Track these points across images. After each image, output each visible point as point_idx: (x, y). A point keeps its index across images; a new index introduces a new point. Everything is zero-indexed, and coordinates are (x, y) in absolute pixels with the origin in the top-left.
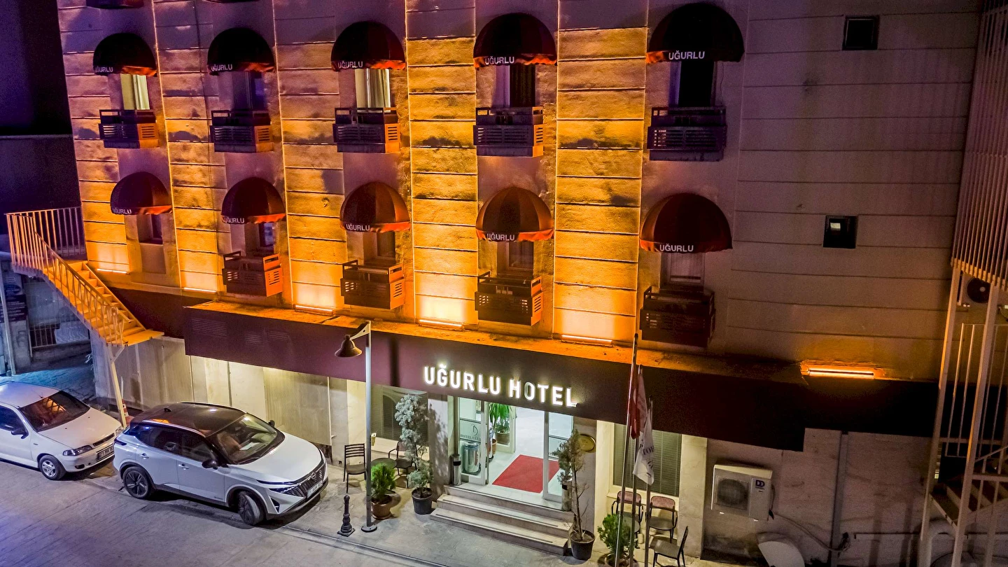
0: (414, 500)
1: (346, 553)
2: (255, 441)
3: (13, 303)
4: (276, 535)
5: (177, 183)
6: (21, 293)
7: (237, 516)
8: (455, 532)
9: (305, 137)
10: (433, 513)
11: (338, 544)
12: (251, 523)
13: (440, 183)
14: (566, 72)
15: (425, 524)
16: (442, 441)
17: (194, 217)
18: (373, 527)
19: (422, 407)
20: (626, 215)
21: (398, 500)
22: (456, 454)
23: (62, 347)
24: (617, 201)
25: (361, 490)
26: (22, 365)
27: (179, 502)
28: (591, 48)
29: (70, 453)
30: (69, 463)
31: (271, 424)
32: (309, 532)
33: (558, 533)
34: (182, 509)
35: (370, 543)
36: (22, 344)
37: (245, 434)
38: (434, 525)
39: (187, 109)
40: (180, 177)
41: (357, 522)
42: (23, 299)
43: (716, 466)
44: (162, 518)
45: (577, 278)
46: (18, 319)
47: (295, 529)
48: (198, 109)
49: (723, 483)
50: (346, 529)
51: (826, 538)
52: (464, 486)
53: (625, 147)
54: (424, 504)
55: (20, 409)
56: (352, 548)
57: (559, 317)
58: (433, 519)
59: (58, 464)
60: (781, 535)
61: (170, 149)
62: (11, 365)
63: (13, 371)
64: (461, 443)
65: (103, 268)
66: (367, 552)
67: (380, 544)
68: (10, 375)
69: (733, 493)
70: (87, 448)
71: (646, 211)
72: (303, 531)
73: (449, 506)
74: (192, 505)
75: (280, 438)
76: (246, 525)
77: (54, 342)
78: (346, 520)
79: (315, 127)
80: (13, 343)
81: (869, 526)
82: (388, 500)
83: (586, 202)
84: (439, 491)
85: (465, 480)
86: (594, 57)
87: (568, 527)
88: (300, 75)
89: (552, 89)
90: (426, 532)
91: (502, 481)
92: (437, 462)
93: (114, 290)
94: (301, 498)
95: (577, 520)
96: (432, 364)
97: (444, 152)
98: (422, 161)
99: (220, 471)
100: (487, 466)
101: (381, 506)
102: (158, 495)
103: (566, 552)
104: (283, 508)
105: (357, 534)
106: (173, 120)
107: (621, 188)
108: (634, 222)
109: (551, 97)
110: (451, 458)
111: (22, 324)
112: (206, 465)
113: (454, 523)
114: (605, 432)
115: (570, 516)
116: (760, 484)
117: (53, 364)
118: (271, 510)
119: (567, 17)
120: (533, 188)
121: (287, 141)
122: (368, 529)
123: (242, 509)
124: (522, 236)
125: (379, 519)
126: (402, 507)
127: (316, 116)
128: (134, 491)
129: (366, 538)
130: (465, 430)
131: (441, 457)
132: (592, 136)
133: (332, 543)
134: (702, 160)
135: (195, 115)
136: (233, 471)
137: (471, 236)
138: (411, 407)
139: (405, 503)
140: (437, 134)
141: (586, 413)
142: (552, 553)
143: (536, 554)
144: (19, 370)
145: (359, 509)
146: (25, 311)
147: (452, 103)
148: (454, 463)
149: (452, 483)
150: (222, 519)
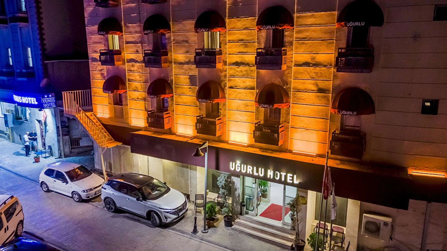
0: (225, 220)
1: (195, 242)
2: (158, 190)
3: (64, 129)
4: (166, 231)
5: (129, 80)
6: (67, 125)
7: (150, 222)
8: (242, 236)
9: (183, 61)
10: (233, 227)
11: (191, 237)
12: (155, 225)
13: (239, 81)
14: (299, 32)
15: (229, 231)
16: (237, 195)
17: (136, 94)
18: (206, 231)
19: (229, 180)
20: (324, 97)
21: (218, 220)
22: (243, 202)
23: (82, 147)
24: (321, 90)
25: (202, 214)
26: (67, 154)
27: (127, 215)
28: (310, 21)
29: (84, 192)
30: (84, 195)
31: (165, 183)
32: (179, 231)
33: (288, 240)
34: (128, 218)
35: (205, 238)
36: (67, 145)
37: (154, 187)
38: (233, 232)
39: (134, 49)
40: (131, 78)
41: (200, 228)
42: (68, 127)
43: (364, 214)
44: (120, 221)
45: (301, 125)
46: (66, 135)
47: (173, 229)
48: (138, 49)
49: (368, 223)
50: (195, 231)
52: (247, 216)
53: (325, 66)
54: (229, 223)
55: (66, 172)
56: (197, 239)
57: (291, 142)
58: (233, 229)
59: (79, 196)
60: (396, 248)
62: (63, 154)
63: (63, 156)
64: (246, 197)
65: (99, 115)
66: (204, 242)
67: (209, 239)
68: (62, 158)
69: (373, 227)
70: (91, 190)
71: (334, 95)
72: (177, 230)
73: (240, 224)
74: (131, 216)
75: (168, 190)
76: (153, 226)
77: (80, 145)
78: (195, 227)
79: (187, 57)
80: (63, 145)
82: (213, 220)
83: (306, 91)
84: (235, 217)
85: (247, 213)
86: (311, 25)
87: (293, 237)
88: (181, 35)
89: (291, 40)
90: (230, 235)
91: (263, 215)
92: (235, 204)
93: (103, 124)
94: (176, 216)
95: (297, 235)
96: (234, 161)
97: (242, 68)
98: (232, 72)
99: (143, 203)
100: (257, 208)
101: (210, 222)
102: (119, 211)
103: (292, 249)
104: (169, 220)
105: (200, 233)
106: (128, 54)
107: (322, 85)
108: (328, 100)
109: (291, 43)
110: (241, 203)
111: (67, 137)
112: (138, 199)
113: (242, 232)
114: (312, 196)
115: (294, 232)
116: (386, 224)
117: (79, 154)
118: (164, 220)
119: (299, 7)
120: (281, 84)
121: (175, 63)
122: (204, 232)
123: (152, 219)
124: (276, 106)
125: (209, 227)
126: (219, 223)
128: (109, 209)
129: (203, 236)
130: (248, 191)
131: (237, 202)
132: (309, 60)
133: (189, 237)
134: (362, 72)
135: (137, 51)
136: (149, 203)
137: (253, 106)
138: (224, 179)
139: (221, 221)
140: (239, 60)
141: (303, 187)
142: (286, 248)
143: (278, 248)
144: (66, 156)
145: (201, 223)
146: (69, 132)
147: (246, 46)
148: (242, 205)
149: (241, 214)
150: (144, 223)
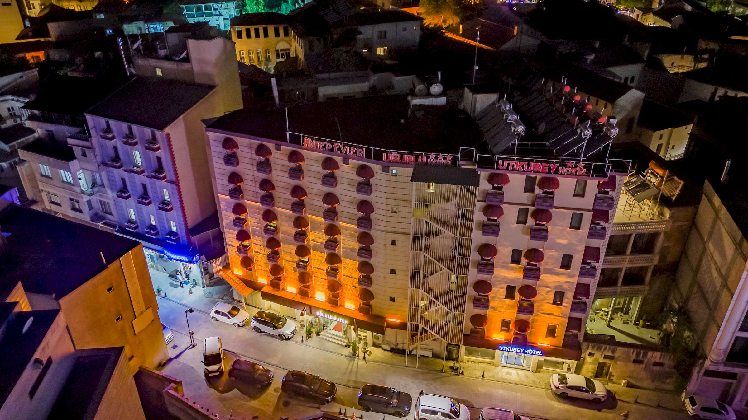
0: (316, 333)
1: (303, 347)
2: (282, 322)
3: (205, 271)
4: (289, 342)
5: (256, 260)
7: (279, 337)
8: (324, 341)
9: (288, 260)
10: (320, 336)
11: (301, 344)
12: (282, 339)
13: (319, 275)
14: (343, 265)
15: (318, 339)
21: (312, 333)
22: (324, 325)
24: (354, 287)
26: (208, 285)
27: (266, 334)
28: (348, 262)
29: (240, 322)
30: (241, 324)
31: (284, 317)
32: (295, 341)
33: (345, 342)
35: (307, 344)
36: (207, 280)
37: (280, 320)
38: (320, 339)
39: (260, 248)
41: (305, 339)
42: (207, 270)
43: (374, 333)
44: (264, 338)
46: (206, 274)
47: (292, 341)
49: (375, 336)
50: (302, 341)
51: (395, 344)
52: (326, 330)
53: (355, 279)
54: (318, 334)
55: (227, 312)
56: (304, 345)
57: (344, 304)
60: (387, 343)
61: (254, 254)
62: (205, 284)
63: (206, 286)
65: (235, 273)
66: (307, 346)
67: (310, 345)
68: (205, 288)
71: (360, 289)
73: (323, 335)
74: (271, 335)
75: (287, 320)
77: (214, 277)
78: (302, 339)
80: (205, 280)
81: (402, 343)
82: (310, 333)
83: (348, 286)
84: (321, 331)
85: (326, 329)
86: (348, 264)
87: (346, 341)
88: (287, 250)
90: (318, 341)
91: (334, 329)
93: (238, 277)
94: (292, 335)
95: (348, 340)
97: (320, 270)
99: (275, 330)
100: (331, 325)
102: (261, 332)
103: (346, 346)
104: (289, 337)
105: (304, 342)
107: (355, 285)
108: (358, 291)
109: (341, 268)
112: (272, 328)
113: (324, 339)
117: (215, 283)
118: (287, 338)
120: (338, 282)
122: (307, 340)
124: (336, 291)
125: (309, 338)
126: (313, 335)
127: (291, 257)
128: (256, 331)
130: (326, 320)
131: (321, 325)
132: (348, 275)
136: (279, 330)
140: (318, 267)
141: (349, 324)
142: (343, 346)
143: (340, 346)
145: (305, 335)
146: (208, 272)
147: (321, 263)
148: (324, 327)
149: (323, 330)
150: (277, 338)
